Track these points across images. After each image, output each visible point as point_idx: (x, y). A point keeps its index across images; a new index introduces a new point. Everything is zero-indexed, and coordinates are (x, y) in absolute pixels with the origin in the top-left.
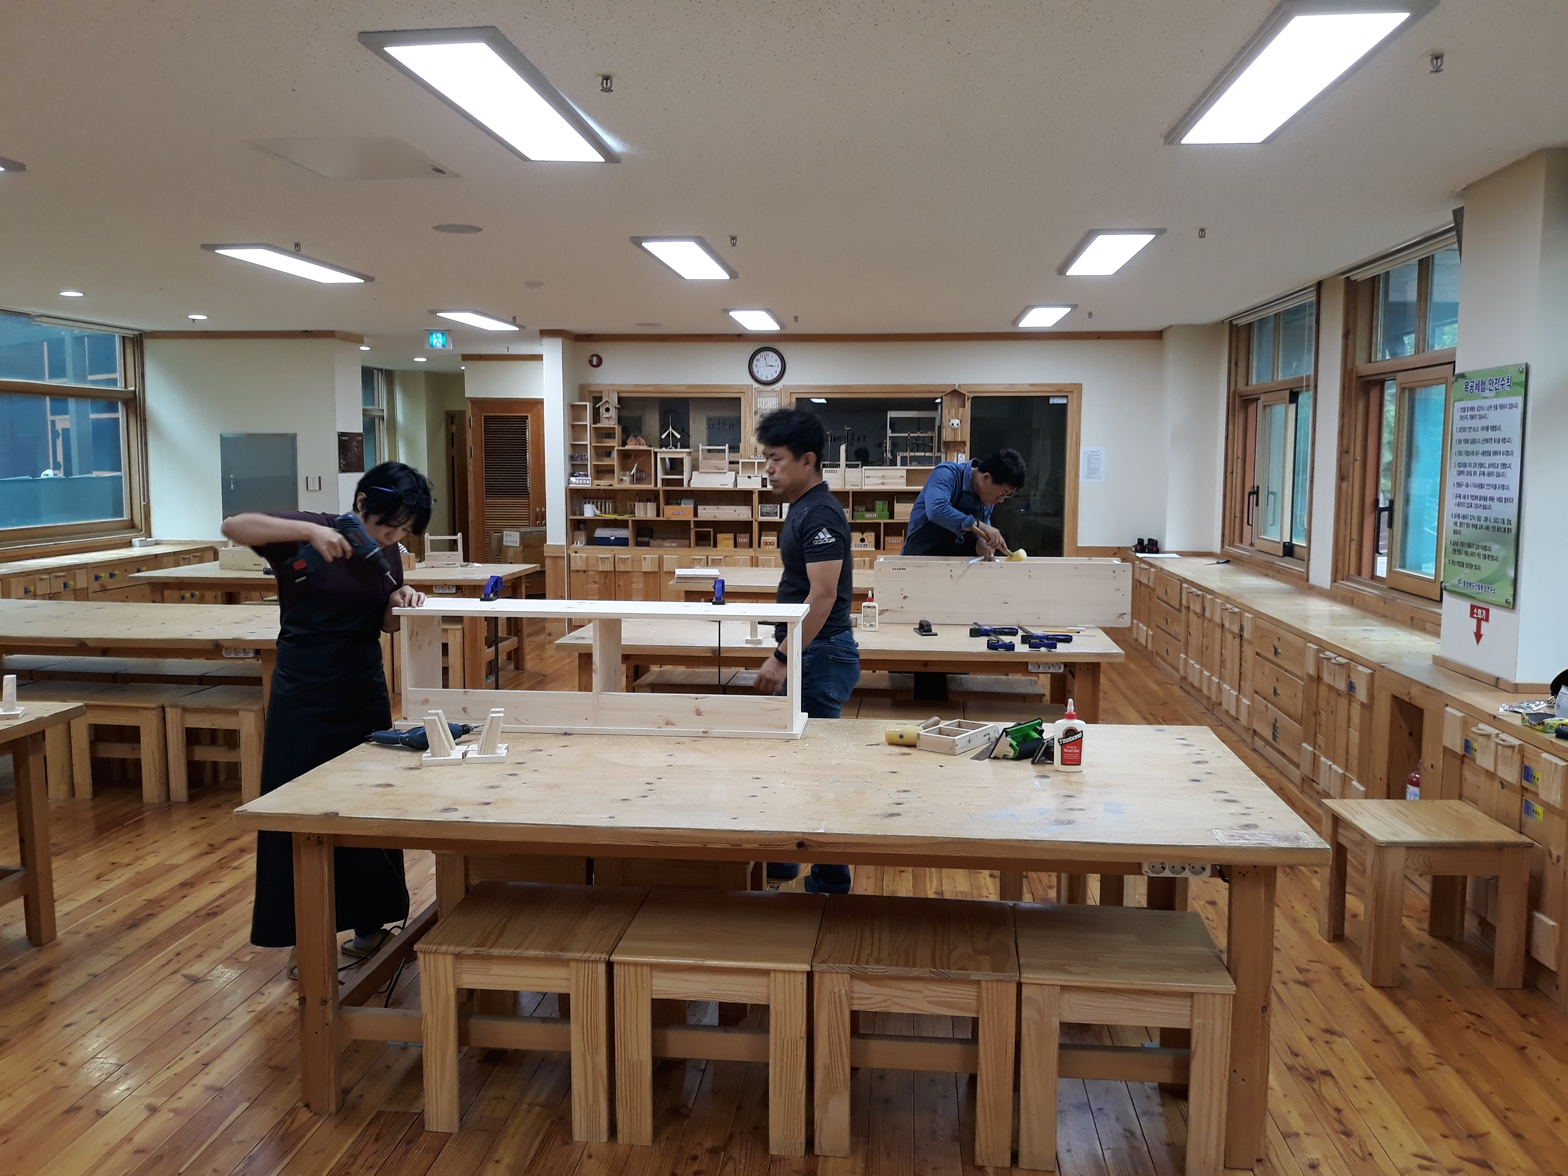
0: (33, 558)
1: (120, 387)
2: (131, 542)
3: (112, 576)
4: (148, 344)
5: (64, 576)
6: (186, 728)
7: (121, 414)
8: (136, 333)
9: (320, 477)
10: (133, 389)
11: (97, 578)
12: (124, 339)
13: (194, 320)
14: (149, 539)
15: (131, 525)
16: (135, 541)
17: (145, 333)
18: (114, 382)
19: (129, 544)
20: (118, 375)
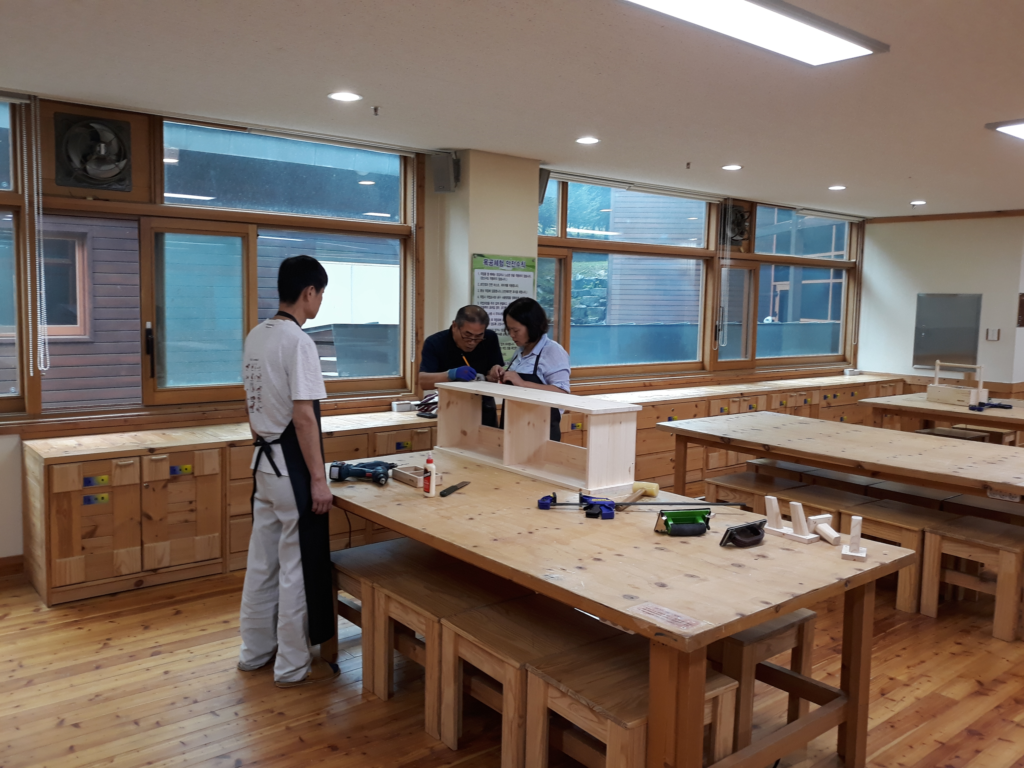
0: (782, 379)
1: (845, 259)
2: (843, 371)
3: (835, 396)
4: (868, 227)
5: (805, 395)
6: (943, 554)
7: (844, 280)
8: (861, 220)
9: (999, 330)
10: (854, 260)
11: (825, 397)
12: (851, 224)
13: (914, 205)
14: (856, 370)
15: (844, 359)
16: (847, 371)
17: (867, 219)
18: (842, 256)
19: (842, 373)
20: (845, 252)
